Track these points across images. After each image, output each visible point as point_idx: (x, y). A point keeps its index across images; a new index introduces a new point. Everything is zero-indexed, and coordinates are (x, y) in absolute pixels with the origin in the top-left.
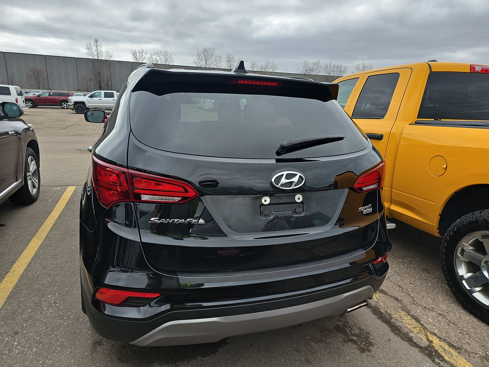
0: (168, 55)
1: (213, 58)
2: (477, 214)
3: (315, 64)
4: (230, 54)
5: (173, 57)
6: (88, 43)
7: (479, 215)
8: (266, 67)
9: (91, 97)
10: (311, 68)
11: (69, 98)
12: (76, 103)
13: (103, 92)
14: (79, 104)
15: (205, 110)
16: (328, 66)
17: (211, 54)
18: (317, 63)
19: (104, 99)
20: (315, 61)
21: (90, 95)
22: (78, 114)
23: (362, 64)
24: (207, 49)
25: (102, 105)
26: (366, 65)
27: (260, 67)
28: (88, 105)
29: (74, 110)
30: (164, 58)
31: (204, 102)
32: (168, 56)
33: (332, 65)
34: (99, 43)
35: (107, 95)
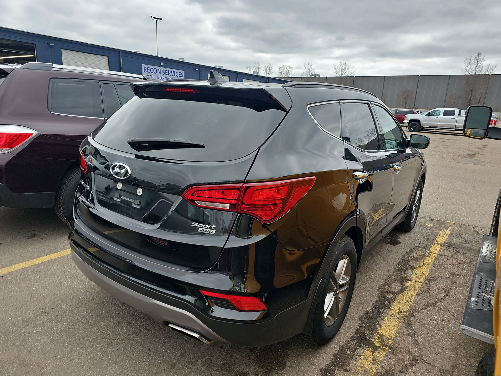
6: (468, 58)
9: (429, 115)
11: (406, 116)
12: (411, 121)
13: (443, 110)
14: (414, 122)
19: (441, 117)
21: (427, 113)
22: (410, 131)
25: (438, 123)
28: (422, 123)
29: (408, 128)
34: (481, 57)
35: (446, 113)
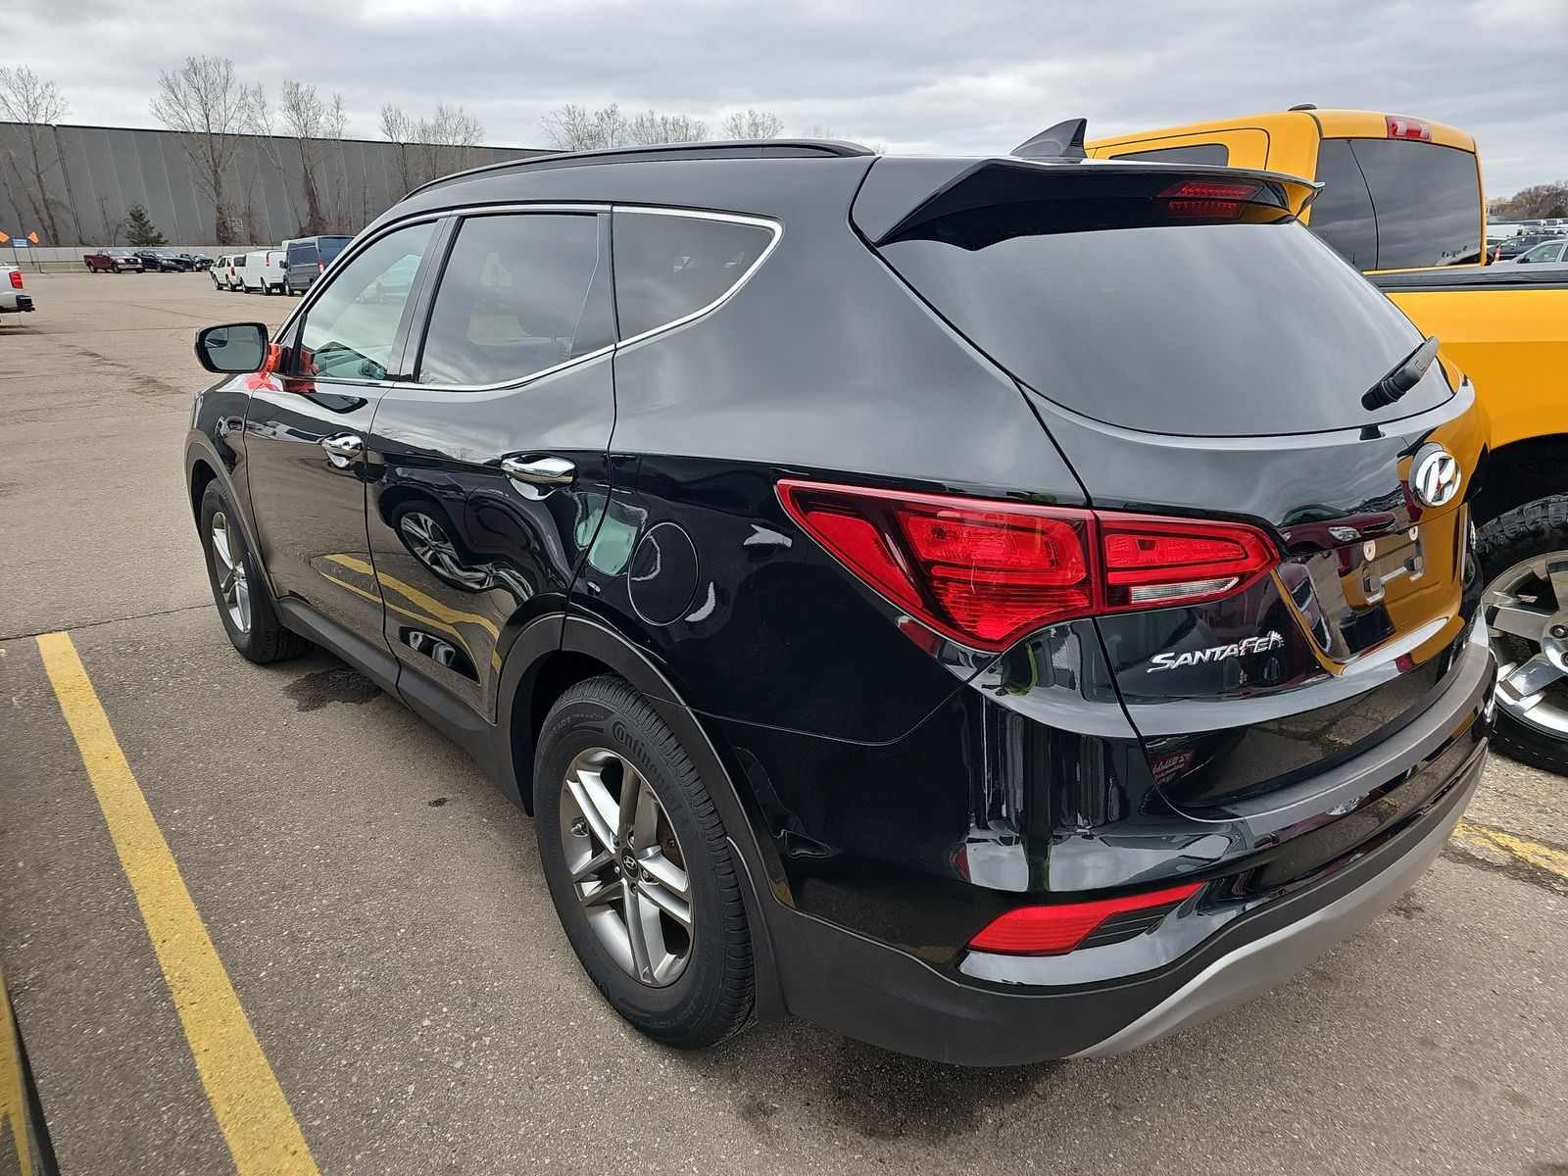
0: (38, 86)
1: (233, 98)
2: (1535, 512)
3: (605, 116)
4: (295, 83)
5: (62, 92)
7: (1539, 513)
8: (439, 128)
10: (593, 129)
15: (249, 290)
16: (647, 124)
17: (221, 81)
18: (609, 112)
20: (602, 106)
23: (747, 116)
24: (199, 61)
26: (759, 120)
27: (418, 128)
30: (20, 98)
31: (241, 263)
32: (38, 91)
33: (658, 118)
